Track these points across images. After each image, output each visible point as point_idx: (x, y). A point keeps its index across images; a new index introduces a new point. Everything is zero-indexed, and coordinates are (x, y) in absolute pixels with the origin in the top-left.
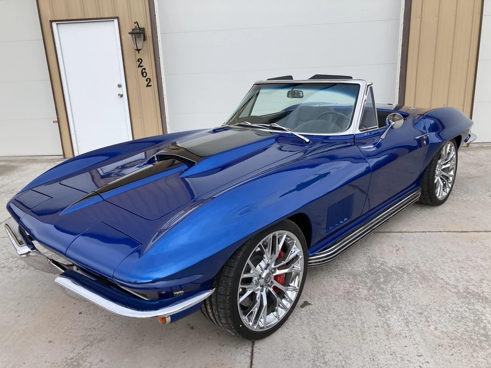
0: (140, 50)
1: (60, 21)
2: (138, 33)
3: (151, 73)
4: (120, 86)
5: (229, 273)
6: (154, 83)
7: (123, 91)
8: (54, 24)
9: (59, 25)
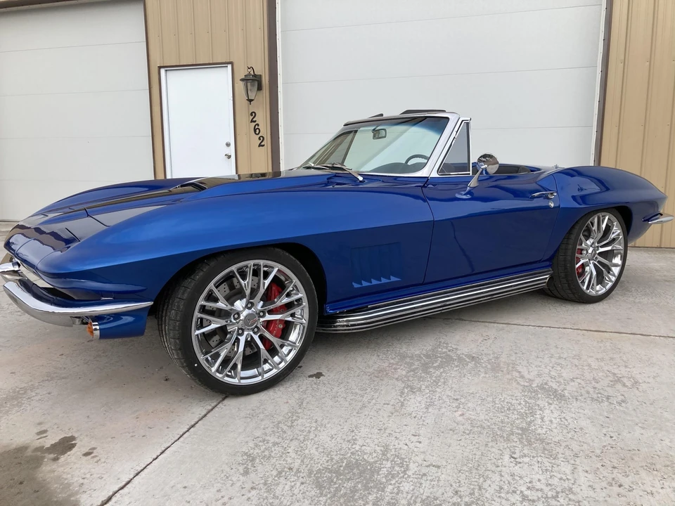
0: (252, 100)
1: (170, 68)
2: (253, 80)
3: (265, 130)
4: (228, 145)
5: (183, 294)
6: (267, 142)
7: (231, 151)
8: (163, 71)
9: (168, 72)
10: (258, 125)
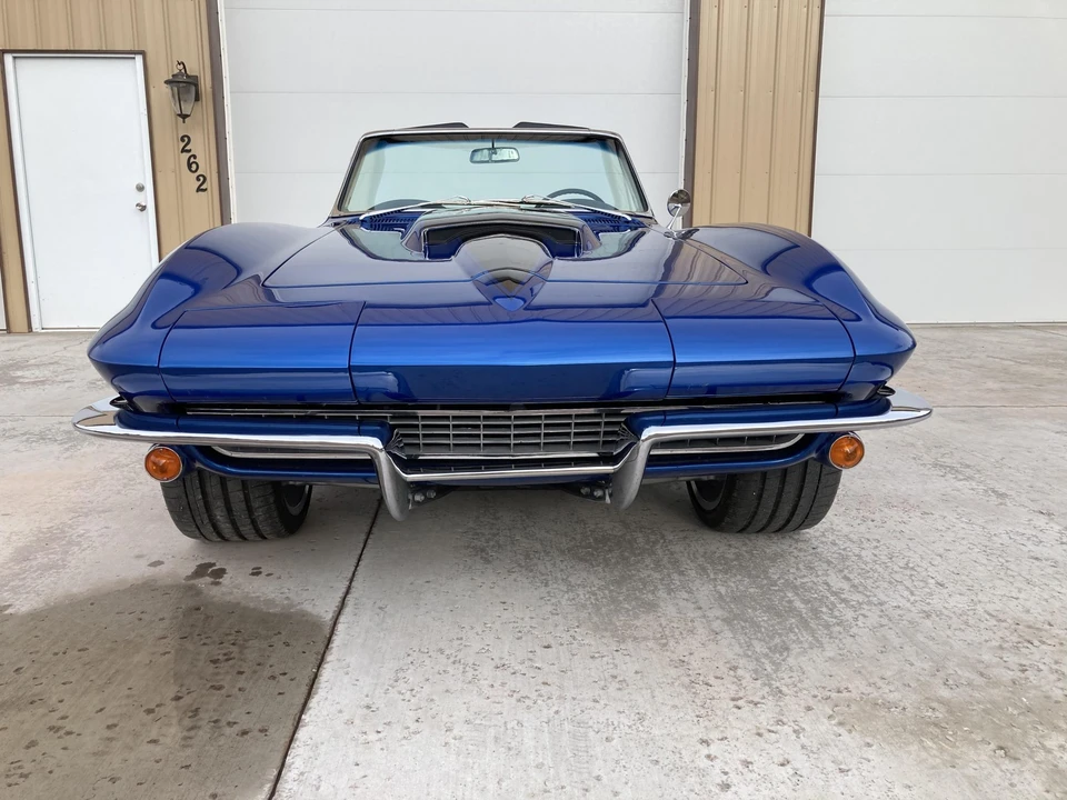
0: (188, 116)
1: (21, 53)
2: (188, 84)
3: (207, 165)
4: (140, 188)
6: (212, 183)
7: (146, 201)
8: (9, 58)
9: (18, 61)
10: (195, 157)
